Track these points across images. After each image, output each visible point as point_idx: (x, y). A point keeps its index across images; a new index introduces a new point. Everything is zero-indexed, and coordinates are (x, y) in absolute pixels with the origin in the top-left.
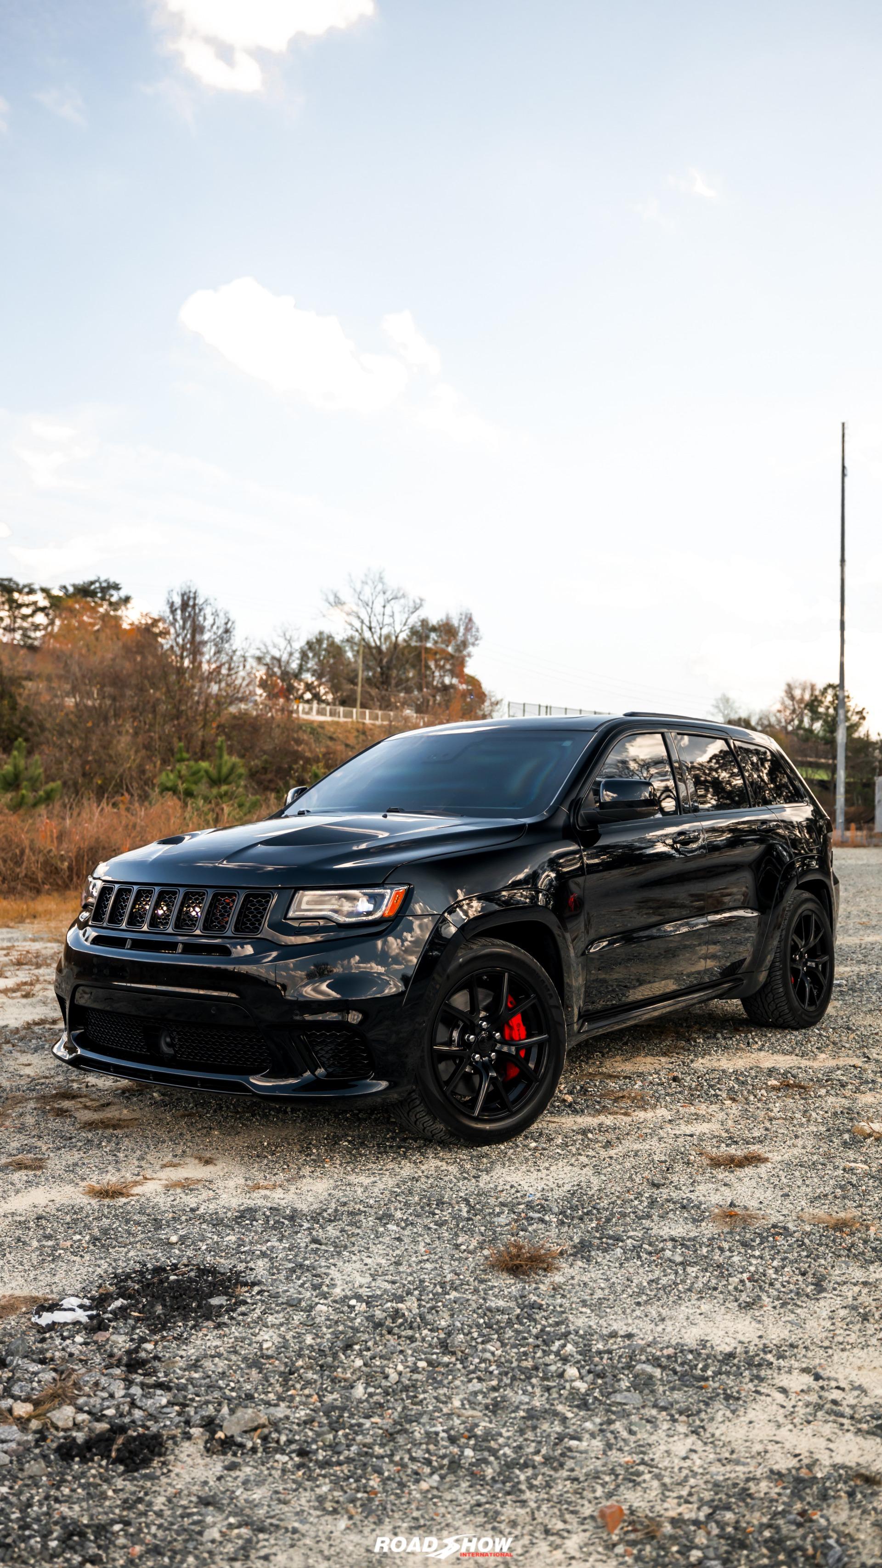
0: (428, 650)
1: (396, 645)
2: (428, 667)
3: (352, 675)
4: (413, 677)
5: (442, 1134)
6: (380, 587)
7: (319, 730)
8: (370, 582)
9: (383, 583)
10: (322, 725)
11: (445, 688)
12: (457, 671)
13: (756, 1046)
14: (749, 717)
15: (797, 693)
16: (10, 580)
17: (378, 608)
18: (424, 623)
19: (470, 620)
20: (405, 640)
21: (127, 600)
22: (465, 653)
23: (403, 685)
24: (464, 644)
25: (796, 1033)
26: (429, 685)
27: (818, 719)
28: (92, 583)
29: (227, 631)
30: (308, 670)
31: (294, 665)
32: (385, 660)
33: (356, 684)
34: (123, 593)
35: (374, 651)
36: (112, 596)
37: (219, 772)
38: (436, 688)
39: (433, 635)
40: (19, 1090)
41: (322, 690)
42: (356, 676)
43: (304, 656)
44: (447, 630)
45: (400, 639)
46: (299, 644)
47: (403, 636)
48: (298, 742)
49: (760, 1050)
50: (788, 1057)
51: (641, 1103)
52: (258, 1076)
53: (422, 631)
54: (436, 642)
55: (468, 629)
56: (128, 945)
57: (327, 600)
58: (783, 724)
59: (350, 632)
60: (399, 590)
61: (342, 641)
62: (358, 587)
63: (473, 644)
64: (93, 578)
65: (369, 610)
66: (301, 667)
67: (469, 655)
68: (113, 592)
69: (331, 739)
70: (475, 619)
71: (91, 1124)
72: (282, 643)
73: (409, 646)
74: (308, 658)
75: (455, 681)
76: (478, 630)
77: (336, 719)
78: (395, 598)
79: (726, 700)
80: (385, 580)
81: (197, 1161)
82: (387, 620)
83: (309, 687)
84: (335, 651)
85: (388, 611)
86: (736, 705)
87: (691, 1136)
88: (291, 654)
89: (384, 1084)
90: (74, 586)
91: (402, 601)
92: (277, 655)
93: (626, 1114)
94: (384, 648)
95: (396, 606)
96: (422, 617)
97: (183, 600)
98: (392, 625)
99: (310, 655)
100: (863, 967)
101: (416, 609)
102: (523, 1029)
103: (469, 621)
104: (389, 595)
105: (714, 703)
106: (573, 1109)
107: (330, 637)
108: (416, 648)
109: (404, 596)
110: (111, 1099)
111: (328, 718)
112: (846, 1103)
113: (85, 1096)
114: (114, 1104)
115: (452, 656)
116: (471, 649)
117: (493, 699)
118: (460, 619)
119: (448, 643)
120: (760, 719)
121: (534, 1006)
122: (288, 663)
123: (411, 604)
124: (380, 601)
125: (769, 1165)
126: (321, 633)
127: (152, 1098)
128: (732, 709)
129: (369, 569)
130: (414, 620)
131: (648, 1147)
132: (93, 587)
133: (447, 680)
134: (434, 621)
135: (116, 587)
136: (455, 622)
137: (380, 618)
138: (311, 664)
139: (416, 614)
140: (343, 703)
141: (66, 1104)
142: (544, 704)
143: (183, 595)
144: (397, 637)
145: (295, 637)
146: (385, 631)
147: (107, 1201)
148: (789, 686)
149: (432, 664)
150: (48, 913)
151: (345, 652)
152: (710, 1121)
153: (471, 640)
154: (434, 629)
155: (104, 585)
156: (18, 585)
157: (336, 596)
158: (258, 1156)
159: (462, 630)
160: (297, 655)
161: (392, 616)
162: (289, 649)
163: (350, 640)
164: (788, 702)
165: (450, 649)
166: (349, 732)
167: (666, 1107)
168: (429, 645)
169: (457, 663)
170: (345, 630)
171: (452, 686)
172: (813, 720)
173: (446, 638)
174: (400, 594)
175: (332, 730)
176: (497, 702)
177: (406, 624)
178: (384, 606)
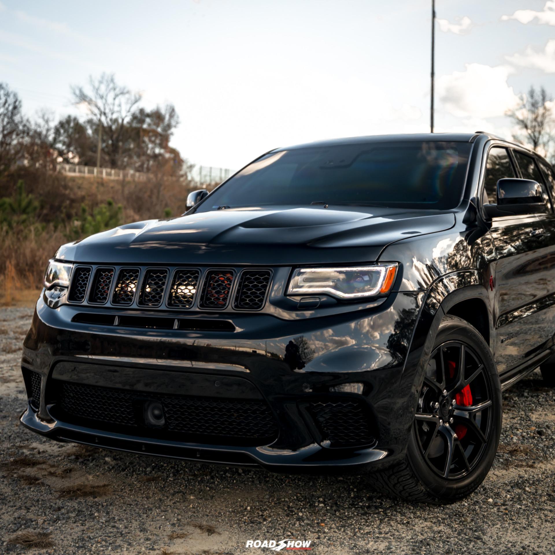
0: (145, 130)
1: (122, 126)
2: (144, 142)
3: (93, 145)
4: (134, 148)
5: (421, 494)
6: (111, 85)
8: (105, 82)
9: (114, 83)
10: (74, 179)
11: (155, 157)
12: (164, 144)
17: (110, 99)
18: (142, 111)
19: (173, 110)
20: (128, 123)
22: (169, 132)
23: (127, 153)
24: (169, 126)
26: (145, 154)
29: (15, 108)
30: (60, 142)
31: (51, 138)
32: (114, 136)
33: (95, 152)
35: (107, 129)
38: (149, 156)
39: (148, 120)
41: (70, 155)
42: (96, 147)
43: (57, 131)
44: (157, 116)
45: (125, 122)
46: (53, 124)
47: (127, 120)
52: (266, 447)
53: (140, 117)
54: (149, 125)
55: (171, 117)
56: (116, 322)
57: (75, 93)
59: (90, 116)
60: (124, 88)
61: (84, 122)
62: (96, 84)
63: (175, 127)
65: (104, 101)
66: (55, 139)
67: (172, 134)
70: (177, 110)
71: (69, 492)
72: (41, 122)
73: (131, 126)
74: (60, 133)
75: (162, 151)
76: (178, 117)
77: (82, 175)
78: (122, 93)
80: (116, 80)
81: (199, 531)
82: (116, 108)
83: (61, 153)
84: (79, 129)
85: (117, 102)
88: (48, 130)
89: (385, 453)
91: (127, 96)
92: (38, 130)
94: (114, 127)
95: (122, 99)
96: (140, 107)
98: (120, 112)
99: (62, 131)
101: (136, 101)
103: (172, 112)
104: (118, 91)
106: (506, 465)
107: (75, 119)
108: (136, 128)
109: (128, 92)
110: (70, 466)
111: (77, 174)
113: (44, 463)
114: (75, 470)
115: (161, 135)
116: (173, 130)
117: (189, 164)
118: (167, 110)
119: (158, 125)
122: (46, 136)
123: (133, 98)
124: (111, 95)
126: (69, 117)
127: (106, 463)
129: (104, 73)
130: (135, 109)
133: (157, 151)
134: (148, 110)
136: (163, 111)
137: (111, 107)
138: (62, 137)
139: (136, 105)
140: (86, 164)
141: (30, 471)
142: (224, 168)
144: (123, 120)
145: (51, 119)
146: (114, 116)
149: (146, 139)
151: (86, 130)
153: (173, 123)
154: (148, 116)
157: (81, 91)
159: (167, 117)
160: (52, 131)
161: (120, 105)
162: (46, 127)
163: (90, 122)
165: (159, 130)
166: (92, 184)
168: (145, 126)
169: (164, 139)
170: (87, 115)
171: (160, 155)
173: (157, 121)
174: (125, 91)
175: (80, 182)
176: (191, 167)
177: (129, 111)
178: (114, 99)
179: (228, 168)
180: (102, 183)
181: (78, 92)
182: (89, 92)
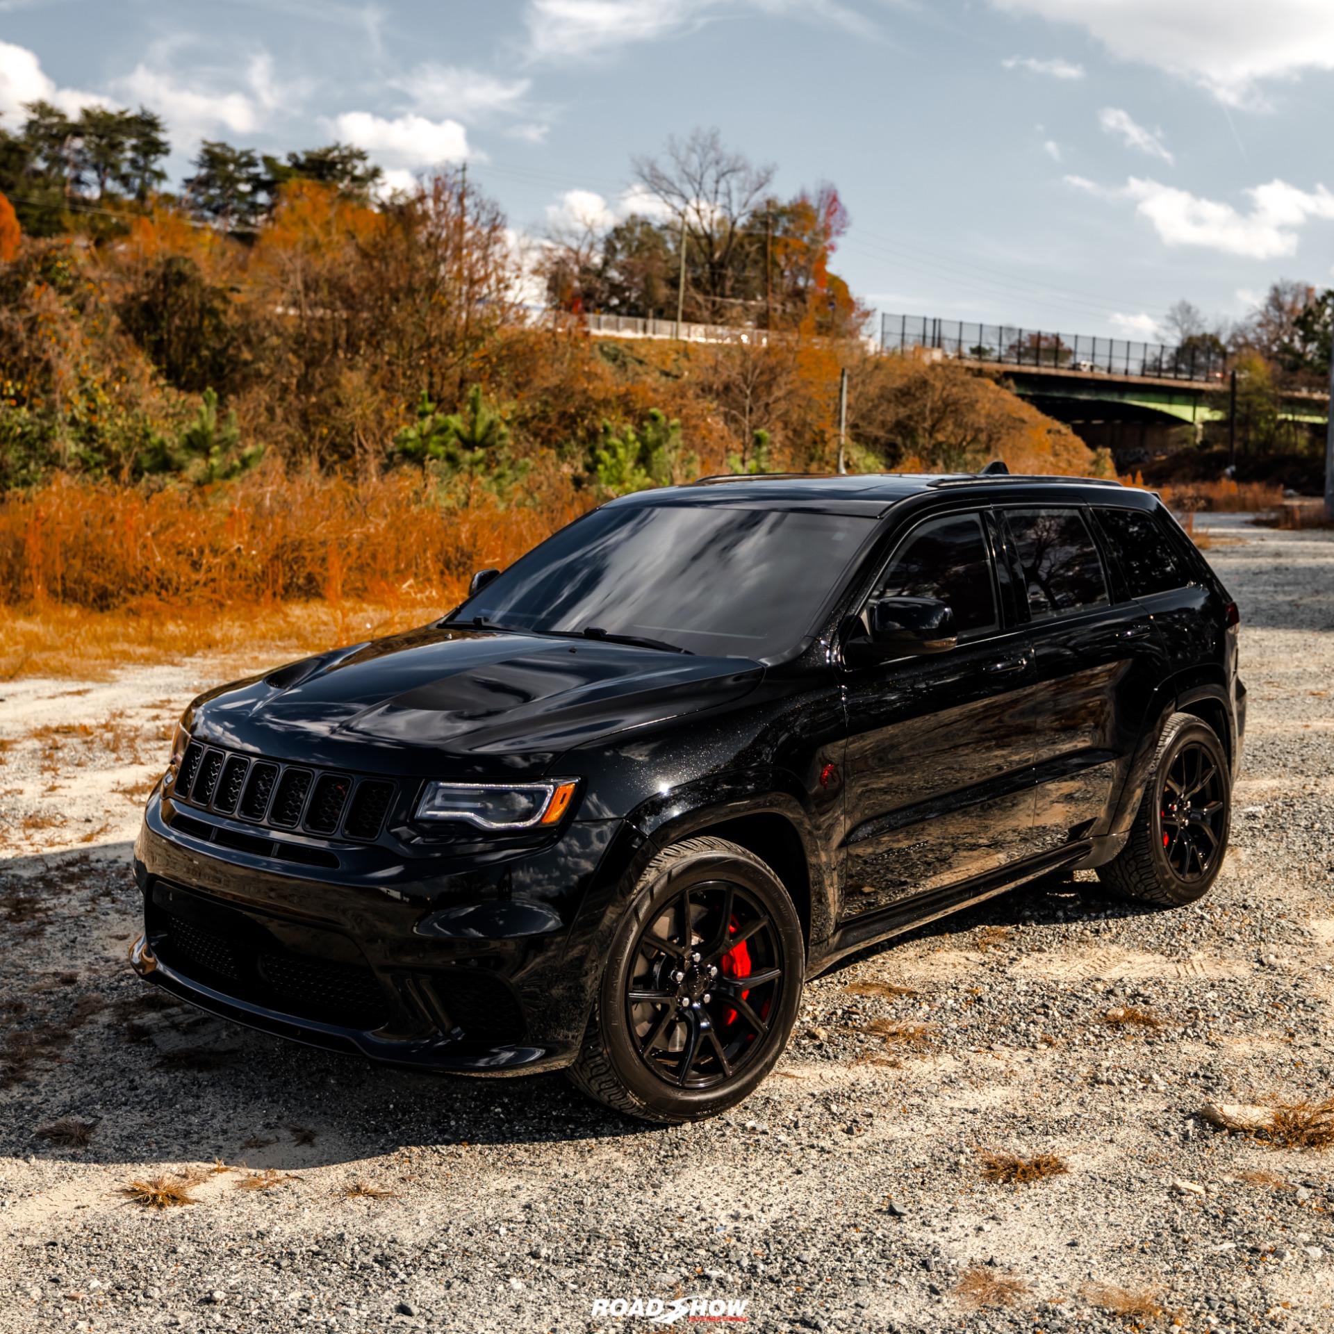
0: (776, 241)
1: (732, 234)
2: (776, 264)
3: (672, 274)
4: (755, 277)
6: (712, 154)
7: (627, 351)
8: (699, 149)
9: (717, 150)
10: (630, 344)
11: (798, 294)
12: (813, 267)
13: (1107, 936)
14: (1218, 333)
15: (1288, 299)
16: (223, 145)
18: (771, 204)
19: (835, 199)
20: (744, 227)
21: (375, 173)
22: (826, 244)
23: (743, 291)
24: (827, 232)
25: (1168, 914)
26: (777, 288)
27: (1312, 340)
28: (330, 151)
29: (494, 229)
30: (615, 266)
31: (597, 260)
32: (717, 255)
34: (370, 163)
35: (704, 242)
36: (355, 167)
37: (473, 431)
38: (786, 293)
39: (783, 221)
40: (97, 987)
41: (633, 295)
42: (678, 277)
43: (610, 249)
44: (800, 212)
45: (738, 225)
46: (603, 231)
47: (742, 221)
48: (590, 376)
49: (1112, 942)
50: (1149, 957)
51: (920, 1043)
52: (376, 1030)
53: (767, 217)
54: (787, 230)
55: (830, 213)
56: (213, 836)
57: (641, 173)
58: (1266, 343)
59: (671, 216)
60: (738, 158)
61: (661, 228)
62: (683, 153)
63: (838, 233)
64: (330, 144)
65: (697, 187)
66: (606, 263)
67: (832, 248)
68: (357, 162)
69: (641, 362)
70: (844, 199)
72: (581, 230)
73: (749, 235)
74: (615, 250)
75: (812, 283)
76: (846, 214)
78: (733, 170)
79: (1186, 310)
80: (720, 145)
82: (721, 200)
83: (616, 290)
84: (652, 240)
85: (722, 187)
86: (1201, 316)
87: (974, 1112)
88: (592, 245)
89: (539, 1052)
90: (306, 153)
91: (742, 174)
92: (574, 245)
93: (894, 1065)
94: (717, 236)
95: (733, 182)
96: (769, 196)
97: (436, 187)
98: (727, 207)
99: (619, 246)
100: (1298, 781)
101: (760, 186)
102: (748, 962)
103: (832, 201)
104: (724, 166)
105: (1169, 313)
106: (824, 1053)
107: (644, 221)
108: (759, 237)
109: (744, 167)
111: (638, 335)
112: (1206, 1053)
115: (808, 249)
116: (835, 240)
117: (863, 309)
118: (821, 200)
119: (803, 232)
120: (1234, 336)
121: (763, 929)
122: (588, 257)
123: (754, 178)
124: (711, 174)
125: (1066, 1179)
126: (633, 216)
128: (1193, 322)
129: (698, 130)
130: (758, 199)
131: (908, 1134)
132: (331, 156)
133: (801, 282)
134: (784, 201)
135: (361, 156)
136: (813, 202)
137: (711, 197)
138: (621, 257)
139: (759, 194)
141: (150, 1018)
142: (931, 316)
143: (437, 180)
144: (734, 223)
146: (718, 215)
147: (151, 1212)
148: (1276, 289)
149: (781, 261)
150: (227, 640)
151: (664, 242)
152: (1007, 1083)
153: (835, 226)
154: (783, 212)
155: (346, 153)
156: (233, 151)
157: (653, 168)
158: (376, 1131)
159: (822, 213)
160: (600, 247)
161: (728, 194)
162: (589, 237)
163: (670, 226)
164: (1273, 313)
165: (806, 239)
166: (666, 354)
167: (952, 1053)
168: (778, 233)
169: (815, 259)
171: (807, 290)
172: (1305, 340)
173: (801, 224)
174: (740, 164)
175: (643, 351)
176: (867, 314)
177: (745, 205)
178: (717, 182)
179: (938, 316)
180: (686, 351)
181: (646, 170)
182: (669, 169)
